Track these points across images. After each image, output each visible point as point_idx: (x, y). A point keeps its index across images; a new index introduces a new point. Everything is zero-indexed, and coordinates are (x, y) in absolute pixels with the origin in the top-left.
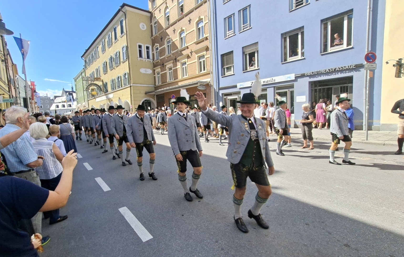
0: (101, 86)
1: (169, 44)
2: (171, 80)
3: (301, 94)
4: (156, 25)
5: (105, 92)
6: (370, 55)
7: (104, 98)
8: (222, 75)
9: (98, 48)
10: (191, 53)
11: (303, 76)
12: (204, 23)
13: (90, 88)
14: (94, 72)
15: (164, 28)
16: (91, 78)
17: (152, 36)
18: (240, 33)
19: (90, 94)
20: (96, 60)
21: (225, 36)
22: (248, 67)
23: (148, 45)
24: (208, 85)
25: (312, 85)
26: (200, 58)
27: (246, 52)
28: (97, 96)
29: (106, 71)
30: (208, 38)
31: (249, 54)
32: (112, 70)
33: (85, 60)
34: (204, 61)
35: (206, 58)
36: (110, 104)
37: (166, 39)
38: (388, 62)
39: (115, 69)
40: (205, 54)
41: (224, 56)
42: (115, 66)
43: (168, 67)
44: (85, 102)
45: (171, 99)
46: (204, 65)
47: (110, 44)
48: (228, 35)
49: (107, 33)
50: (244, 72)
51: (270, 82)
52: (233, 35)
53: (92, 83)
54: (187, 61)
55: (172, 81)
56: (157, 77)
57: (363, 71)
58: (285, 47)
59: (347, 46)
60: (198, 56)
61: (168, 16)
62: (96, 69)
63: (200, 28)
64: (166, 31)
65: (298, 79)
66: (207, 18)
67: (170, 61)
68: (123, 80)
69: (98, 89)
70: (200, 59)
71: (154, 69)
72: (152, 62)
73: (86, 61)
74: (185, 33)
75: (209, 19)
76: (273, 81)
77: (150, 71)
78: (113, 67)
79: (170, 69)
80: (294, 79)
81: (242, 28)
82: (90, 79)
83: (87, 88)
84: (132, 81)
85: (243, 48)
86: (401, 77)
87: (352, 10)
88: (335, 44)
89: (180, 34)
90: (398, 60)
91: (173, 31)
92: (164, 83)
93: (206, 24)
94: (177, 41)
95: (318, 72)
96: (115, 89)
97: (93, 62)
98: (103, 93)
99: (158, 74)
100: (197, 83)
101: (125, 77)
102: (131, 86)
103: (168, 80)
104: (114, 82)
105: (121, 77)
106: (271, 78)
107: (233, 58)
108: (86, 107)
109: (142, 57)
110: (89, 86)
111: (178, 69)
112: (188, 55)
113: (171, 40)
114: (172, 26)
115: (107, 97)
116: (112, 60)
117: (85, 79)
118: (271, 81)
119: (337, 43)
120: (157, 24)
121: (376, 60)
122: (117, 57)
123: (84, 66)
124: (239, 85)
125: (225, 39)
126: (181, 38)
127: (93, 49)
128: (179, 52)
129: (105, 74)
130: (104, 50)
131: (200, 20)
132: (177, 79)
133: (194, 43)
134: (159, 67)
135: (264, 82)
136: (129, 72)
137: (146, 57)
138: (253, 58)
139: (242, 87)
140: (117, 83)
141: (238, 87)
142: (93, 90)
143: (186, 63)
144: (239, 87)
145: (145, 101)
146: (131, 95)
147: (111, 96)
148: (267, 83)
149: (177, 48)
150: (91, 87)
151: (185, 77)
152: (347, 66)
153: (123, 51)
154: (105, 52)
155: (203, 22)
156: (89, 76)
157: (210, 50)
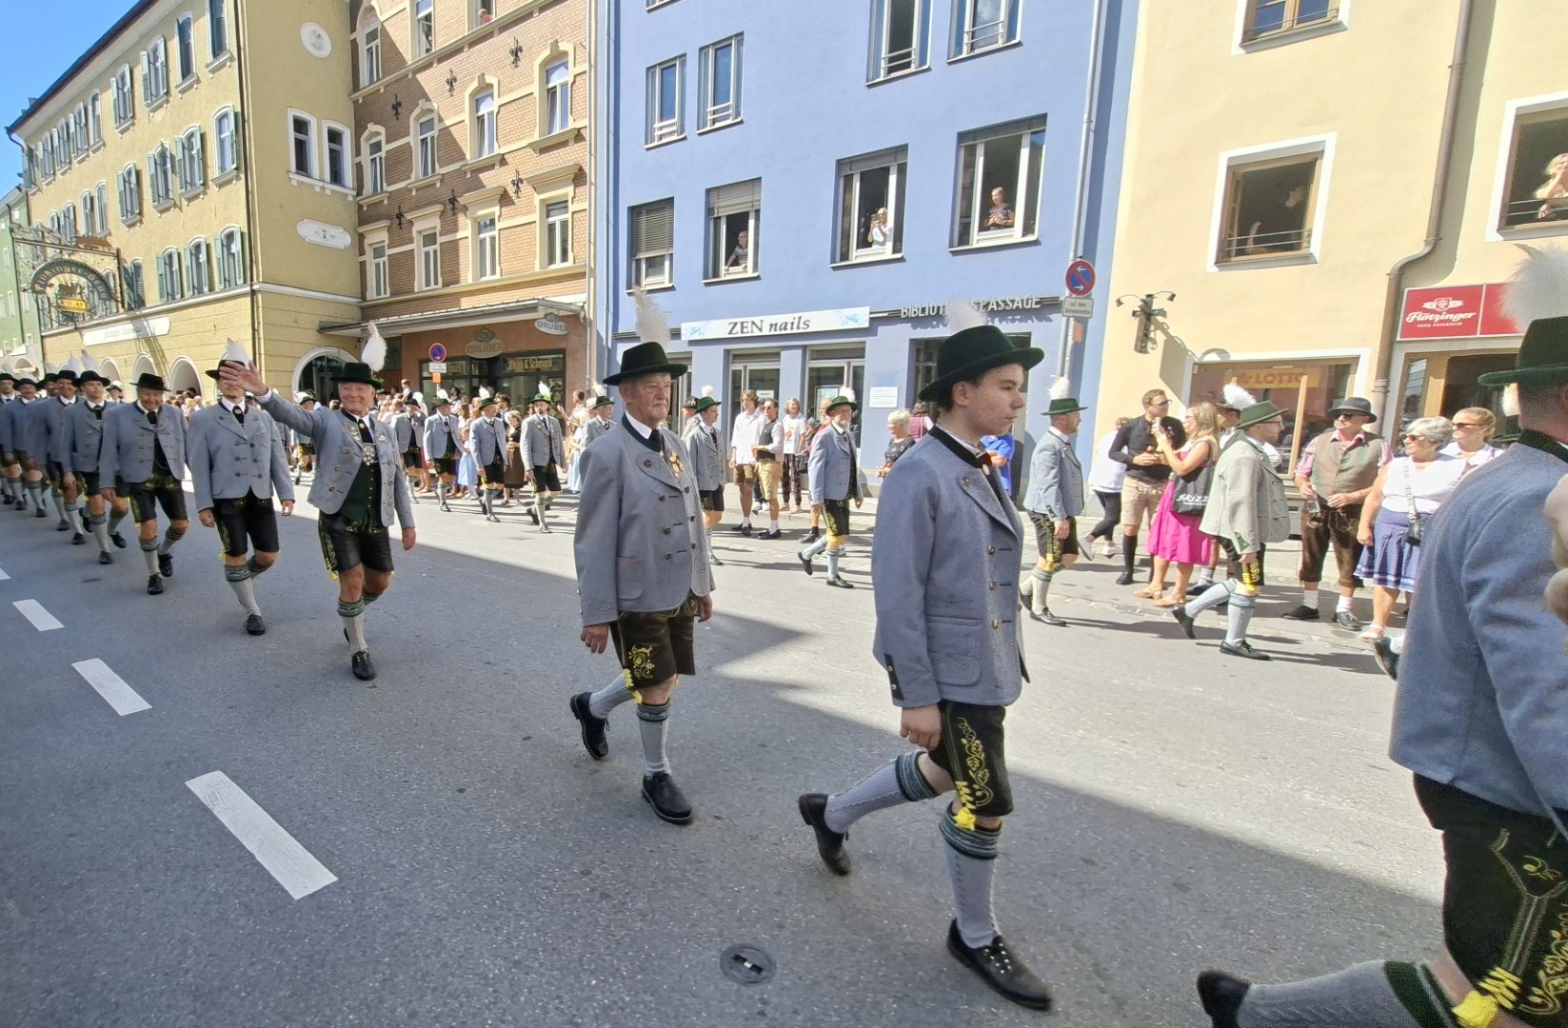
0: (108, 275)
1: (428, 135)
2: (433, 286)
3: (884, 381)
4: (373, 44)
5: (129, 305)
6: (1079, 269)
7: (125, 331)
8: (629, 287)
9: (98, 103)
10: (517, 183)
11: (894, 317)
12: (573, 70)
13: (52, 281)
14: (74, 208)
15: (410, 63)
16: (57, 235)
17: (356, 87)
18: (700, 134)
19: (53, 309)
20: (88, 156)
21: (648, 136)
22: (723, 268)
23: (337, 126)
24: (575, 320)
25: (918, 351)
26: (549, 208)
27: (718, 208)
28: (92, 319)
29: (137, 211)
30: (585, 133)
31: (729, 218)
32: (167, 209)
33: (30, 151)
34: (564, 224)
35: (573, 213)
36: (151, 360)
37: (417, 111)
38: (1122, 300)
39: (181, 209)
40: (571, 195)
41: (639, 214)
42: (182, 194)
43: (419, 229)
44: (24, 341)
45: (430, 361)
46: (564, 241)
47: (157, 89)
48: (657, 133)
49: (145, 37)
50: (707, 284)
51: (792, 328)
52: (675, 137)
53: (66, 257)
54: (497, 214)
55: (437, 288)
56: (374, 266)
57: (1058, 320)
58: (847, 211)
59: (1024, 235)
60: (541, 200)
61: (428, 18)
62: (85, 199)
63: (555, 87)
64: (418, 76)
65: (880, 329)
66: (582, 54)
67: (430, 204)
68: (218, 259)
69: (93, 286)
70: (552, 213)
71: (361, 230)
72: (350, 198)
73: (31, 154)
74: (497, 101)
75: (590, 61)
76: (801, 325)
77: (342, 239)
78: (171, 196)
79: (430, 239)
80: (867, 325)
81: (710, 117)
82: (57, 242)
83: (39, 282)
84: (259, 270)
85: (708, 191)
86: (1146, 352)
87: (1042, 119)
88: (991, 221)
89: (477, 101)
90: (1144, 298)
91: (448, 82)
92: (402, 296)
93: (578, 79)
94: (460, 125)
95: (939, 308)
96: (178, 296)
97: (70, 163)
98: (121, 310)
99: (378, 252)
100: (533, 308)
101: (229, 249)
102: (253, 293)
103: (419, 285)
104: (176, 267)
105: (208, 246)
106: (797, 315)
107: (672, 224)
108: (28, 365)
109: (306, 172)
110: (47, 272)
111: (461, 242)
112: (505, 191)
113: (436, 121)
114: (441, 60)
115: (137, 330)
116: (169, 166)
117: (30, 237)
118: (795, 326)
119: (998, 222)
120: (378, 41)
121: (1093, 290)
122: (191, 157)
123: (20, 175)
124: (689, 329)
125: (648, 149)
126: (478, 118)
127: (73, 101)
128: (469, 176)
129: (130, 226)
130: (126, 114)
131: (556, 60)
132: (457, 282)
133: (529, 145)
134: (385, 223)
135: (771, 325)
136: (246, 231)
137: (327, 176)
138: (741, 234)
139: (696, 337)
140: (187, 270)
141: (683, 338)
142: (67, 291)
143: (492, 222)
144: (685, 336)
145: (319, 363)
146: (254, 329)
147: (159, 326)
148: (783, 332)
149: (462, 157)
150: (60, 276)
151: (488, 277)
152: (1018, 299)
153: (220, 132)
154: (133, 124)
155: (567, 68)
156: (49, 226)
157: (591, 183)
